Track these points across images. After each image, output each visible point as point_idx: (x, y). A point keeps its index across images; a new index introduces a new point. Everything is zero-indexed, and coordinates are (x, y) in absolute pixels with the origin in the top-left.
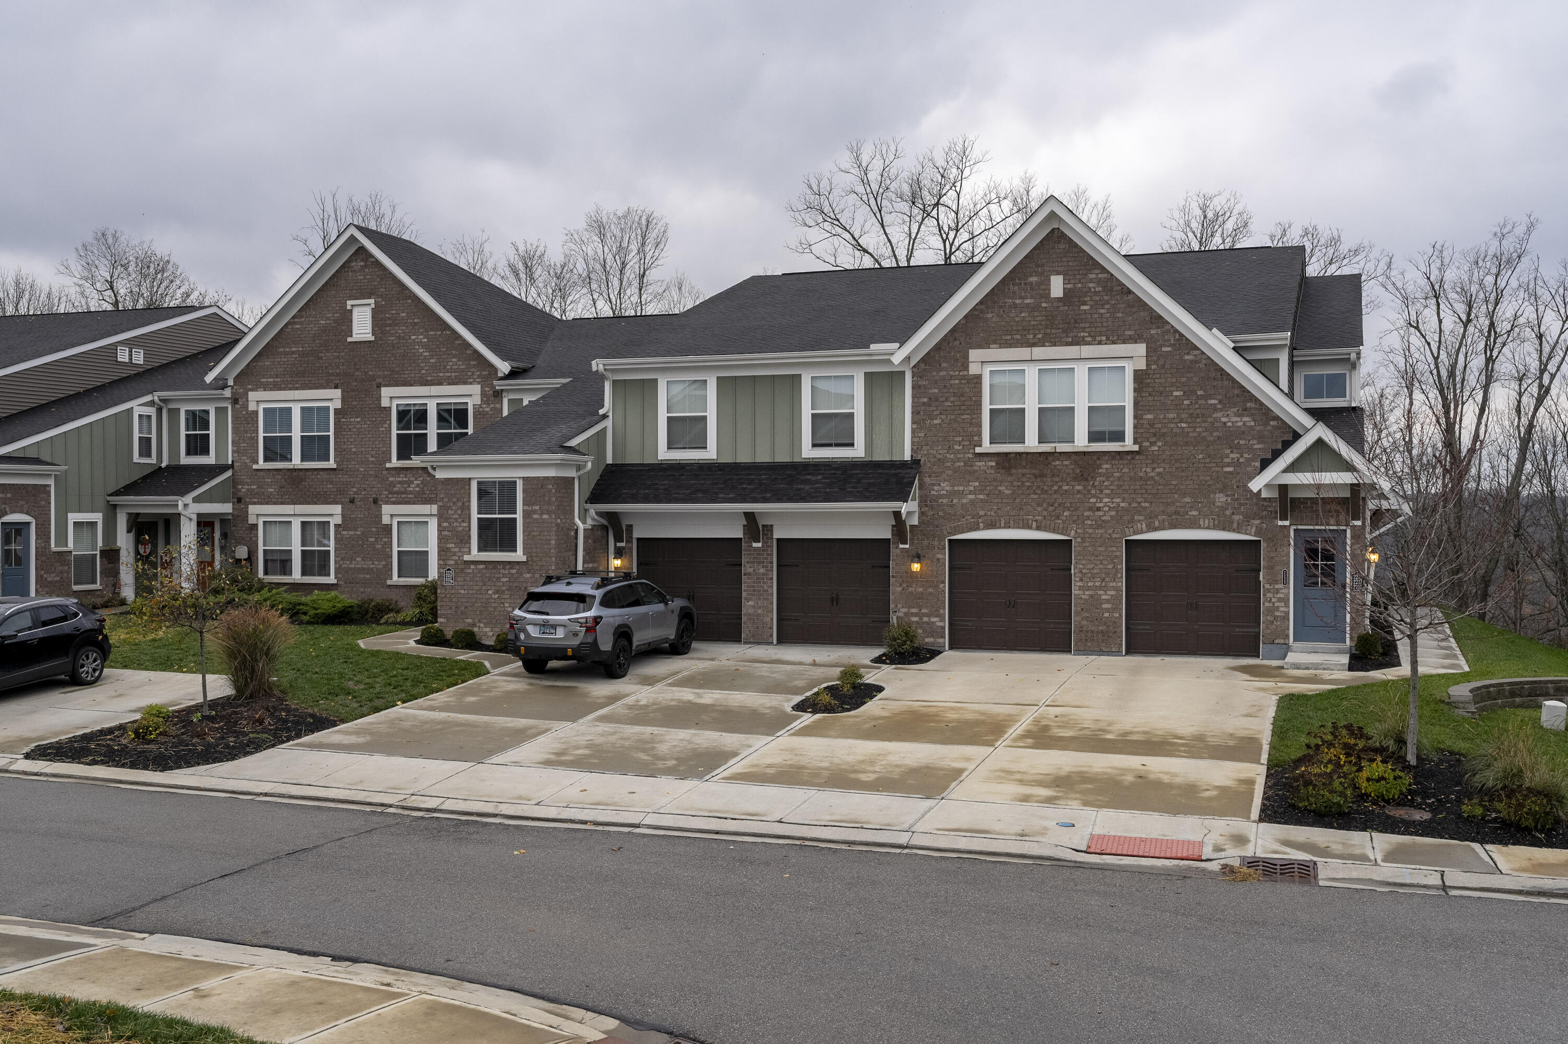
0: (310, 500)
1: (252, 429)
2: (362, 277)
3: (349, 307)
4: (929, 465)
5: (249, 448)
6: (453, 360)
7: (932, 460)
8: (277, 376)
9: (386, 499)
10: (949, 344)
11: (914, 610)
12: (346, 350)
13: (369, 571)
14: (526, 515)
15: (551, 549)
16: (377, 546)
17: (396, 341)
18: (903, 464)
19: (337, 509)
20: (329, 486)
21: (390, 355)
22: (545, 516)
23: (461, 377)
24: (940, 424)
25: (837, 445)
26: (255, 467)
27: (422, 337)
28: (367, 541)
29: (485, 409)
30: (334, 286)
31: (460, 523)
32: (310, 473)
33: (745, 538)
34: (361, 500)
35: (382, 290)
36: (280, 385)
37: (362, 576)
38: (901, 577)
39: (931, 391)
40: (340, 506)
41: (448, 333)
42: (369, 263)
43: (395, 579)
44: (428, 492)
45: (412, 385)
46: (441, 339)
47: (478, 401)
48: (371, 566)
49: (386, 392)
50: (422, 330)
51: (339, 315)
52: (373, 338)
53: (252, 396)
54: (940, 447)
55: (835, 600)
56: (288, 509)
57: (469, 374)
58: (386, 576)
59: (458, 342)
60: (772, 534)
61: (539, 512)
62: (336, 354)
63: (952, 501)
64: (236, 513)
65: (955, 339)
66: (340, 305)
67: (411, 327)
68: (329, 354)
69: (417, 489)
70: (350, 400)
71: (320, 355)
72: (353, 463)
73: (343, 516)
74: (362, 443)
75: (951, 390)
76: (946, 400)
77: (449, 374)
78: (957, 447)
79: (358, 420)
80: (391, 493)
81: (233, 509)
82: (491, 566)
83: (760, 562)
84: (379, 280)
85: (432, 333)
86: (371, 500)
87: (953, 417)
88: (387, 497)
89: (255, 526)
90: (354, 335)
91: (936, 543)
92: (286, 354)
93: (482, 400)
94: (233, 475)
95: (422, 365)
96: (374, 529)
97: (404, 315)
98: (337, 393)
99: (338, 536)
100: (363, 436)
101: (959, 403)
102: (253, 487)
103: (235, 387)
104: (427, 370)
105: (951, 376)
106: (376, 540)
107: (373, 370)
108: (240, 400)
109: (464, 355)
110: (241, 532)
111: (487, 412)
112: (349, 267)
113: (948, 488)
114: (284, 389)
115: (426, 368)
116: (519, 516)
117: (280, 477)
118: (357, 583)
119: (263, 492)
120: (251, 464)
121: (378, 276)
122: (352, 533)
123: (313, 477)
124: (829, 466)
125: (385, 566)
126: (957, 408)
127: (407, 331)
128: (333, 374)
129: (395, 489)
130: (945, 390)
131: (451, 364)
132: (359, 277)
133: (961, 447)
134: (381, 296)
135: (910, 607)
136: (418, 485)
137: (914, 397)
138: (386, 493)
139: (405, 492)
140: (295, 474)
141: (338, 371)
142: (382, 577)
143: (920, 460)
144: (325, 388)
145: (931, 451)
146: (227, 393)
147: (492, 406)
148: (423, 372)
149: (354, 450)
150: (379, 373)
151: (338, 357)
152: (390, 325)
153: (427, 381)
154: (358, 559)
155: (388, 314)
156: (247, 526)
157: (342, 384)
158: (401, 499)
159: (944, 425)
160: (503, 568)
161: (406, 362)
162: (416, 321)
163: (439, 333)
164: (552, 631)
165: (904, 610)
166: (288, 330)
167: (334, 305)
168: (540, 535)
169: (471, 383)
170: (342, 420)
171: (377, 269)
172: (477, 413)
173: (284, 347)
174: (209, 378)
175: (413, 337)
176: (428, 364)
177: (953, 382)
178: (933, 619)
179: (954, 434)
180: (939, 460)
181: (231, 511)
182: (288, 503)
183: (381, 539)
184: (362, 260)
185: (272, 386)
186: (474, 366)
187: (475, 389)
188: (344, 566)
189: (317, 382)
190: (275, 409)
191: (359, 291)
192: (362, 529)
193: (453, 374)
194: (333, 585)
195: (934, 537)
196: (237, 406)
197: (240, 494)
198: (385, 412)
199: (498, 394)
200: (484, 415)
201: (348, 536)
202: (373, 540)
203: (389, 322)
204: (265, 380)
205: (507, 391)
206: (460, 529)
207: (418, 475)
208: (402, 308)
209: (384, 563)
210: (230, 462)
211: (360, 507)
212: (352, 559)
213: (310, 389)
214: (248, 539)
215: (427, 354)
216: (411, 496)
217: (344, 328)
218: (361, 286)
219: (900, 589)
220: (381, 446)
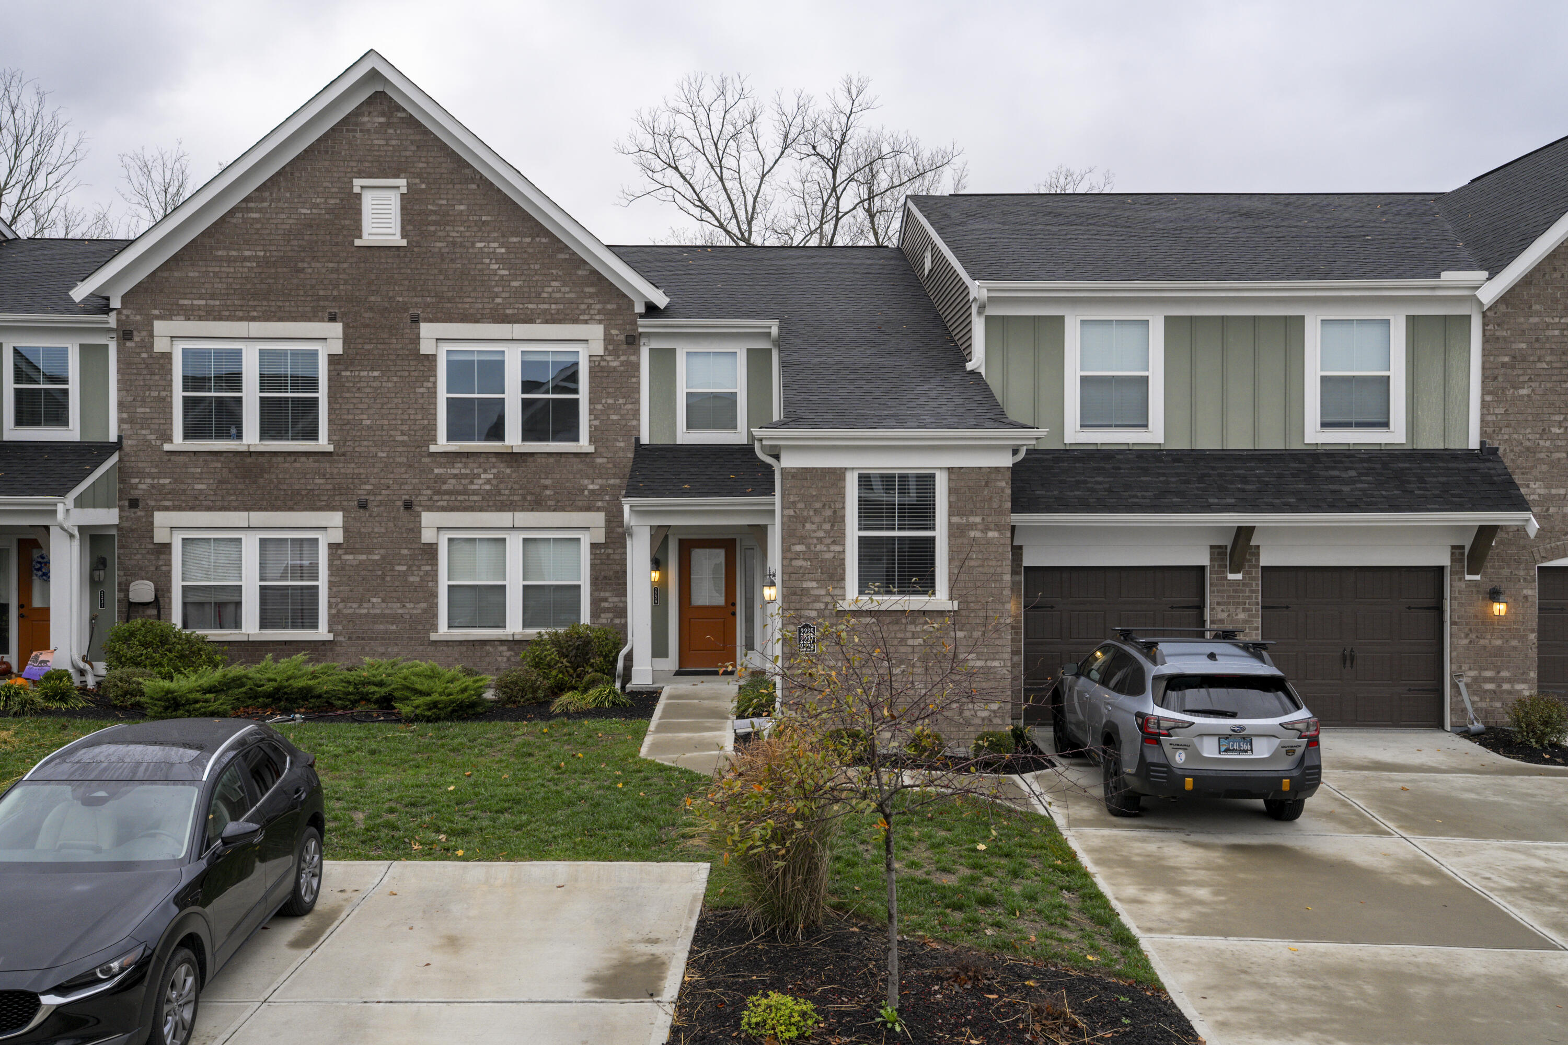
0: (279, 503)
1: (160, 383)
2: (382, 142)
3: (356, 190)
4: (1511, 456)
5: (156, 415)
6: (554, 284)
7: (1516, 449)
8: (213, 297)
9: (429, 503)
10: (1544, 275)
11: (1488, 674)
12: (350, 260)
13: (395, 618)
14: (955, 532)
15: (1003, 588)
16: (411, 579)
17: (447, 250)
18: (1469, 454)
19: (336, 519)
20: (317, 481)
21: (436, 271)
22: (991, 534)
23: (568, 311)
24: (1529, 396)
25: (1360, 425)
26: (167, 447)
27: (496, 245)
28: (393, 570)
29: (611, 364)
30: (327, 152)
31: (828, 545)
32: (280, 459)
33: (1212, 566)
34: (381, 504)
35: (421, 165)
36: (219, 312)
37: (382, 627)
38: (1467, 624)
39: (1515, 346)
40: (340, 514)
41: (544, 240)
42: (395, 120)
43: (443, 630)
44: (507, 492)
45: (477, 321)
46: (530, 250)
47: (598, 348)
48: (400, 611)
49: (429, 331)
50: (496, 235)
51: (338, 201)
52: (404, 243)
53: (160, 327)
54: (1529, 430)
55: (1348, 659)
56: (238, 518)
57: (583, 307)
58: (428, 627)
59: (561, 256)
60: (1258, 560)
61: (980, 527)
62: (331, 265)
63: (1548, 510)
64: (126, 524)
65: (1555, 270)
66: (339, 185)
67: (475, 229)
68: (319, 265)
69: (488, 487)
70: (360, 341)
71: (300, 265)
72: (365, 443)
73: (346, 529)
74: (384, 412)
75: (1548, 346)
76: (1539, 360)
77: (546, 306)
78: (1555, 430)
79: (376, 374)
80: (438, 492)
81: (121, 518)
82: (888, 620)
83: (1238, 603)
84: (414, 148)
85: (515, 240)
86: (400, 503)
87: (1549, 385)
88: (431, 499)
89: (166, 548)
90: (365, 236)
91: (1522, 573)
92: (230, 261)
93: (606, 349)
94: (120, 460)
95: (496, 289)
96: (405, 552)
97: (462, 207)
98: (336, 329)
99: (337, 562)
100: (386, 400)
101: (1558, 365)
102: (162, 481)
103: (125, 312)
104: (505, 298)
105: (1548, 325)
106: (410, 567)
107: (405, 293)
108: (135, 333)
109: (574, 278)
110: (139, 557)
111: (614, 367)
112: (356, 124)
113: (1542, 491)
114: (228, 319)
115: (504, 295)
116: (940, 533)
117: (219, 465)
118: (371, 639)
119: (184, 491)
120: (159, 443)
121: (412, 142)
122: (364, 557)
123: (287, 465)
124: (1352, 456)
125: (425, 611)
126: (1556, 372)
127: (467, 234)
128: (326, 298)
129: (445, 487)
130: (1537, 345)
131: (550, 290)
132: (376, 142)
133: (1562, 430)
134: (419, 175)
135: (1482, 669)
136: (488, 481)
137: (1485, 354)
138: (429, 492)
139: (465, 492)
140: (249, 460)
141: (335, 293)
142: (420, 627)
143: (1497, 449)
144: (310, 320)
145: (1515, 436)
146: (112, 320)
147: (623, 358)
148: (499, 300)
149: (368, 422)
150: (415, 299)
151: (337, 271)
152: (436, 223)
153: (507, 316)
154: (374, 600)
155: (432, 204)
156: (151, 546)
157: (344, 314)
158: (457, 504)
159: (1534, 397)
160: (913, 623)
161: (466, 283)
162: (484, 218)
163: (528, 240)
164: (1246, 747)
165: (1473, 673)
166: (234, 221)
167: (325, 184)
168: (983, 566)
169: (586, 322)
170: (344, 373)
171: (411, 131)
172: (597, 369)
173: (228, 249)
174: (80, 292)
175: (479, 245)
176: (507, 289)
177: (1549, 333)
178: (1519, 687)
179: (1551, 411)
180: (1528, 449)
181: (116, 521)
182: (236, 509)
183: (419, 567)
184: (383, 114)
185: (203, 313)
186: (591, 296)
187: (595, 332)
188: (345, 611)
189: (295, 309)
190: (208, 352)
191: (375, 164)
192: (382, 551)
193: (553, 306)
194: (324, 643)
195: (1519, 563)
196: (129, 344)
197: (135, 493)
198: (426, 363)
199: (633, 341)
200: (609, 372)
201: (355, 563)
202: (404, 568)
203: (434, 218)
204: (186, 302)
205: (648, 335)
206: (829, 556)
207: (488, 466)
208: (459, 197)
209: (424, 605)
210: (113, 438)
211: (378, 515)
212: (361, 601)
213: (280, 320)
214: (153, 568)
215: (507, 273)
216: (475, 498)
217: (347, 222)
218: (380, 156)
219: (1465, 642)
220: (419, 417)
